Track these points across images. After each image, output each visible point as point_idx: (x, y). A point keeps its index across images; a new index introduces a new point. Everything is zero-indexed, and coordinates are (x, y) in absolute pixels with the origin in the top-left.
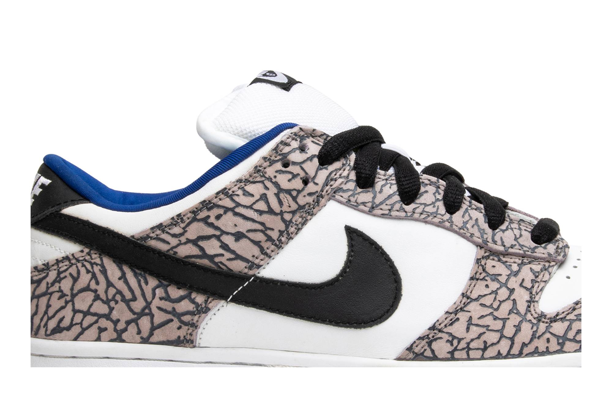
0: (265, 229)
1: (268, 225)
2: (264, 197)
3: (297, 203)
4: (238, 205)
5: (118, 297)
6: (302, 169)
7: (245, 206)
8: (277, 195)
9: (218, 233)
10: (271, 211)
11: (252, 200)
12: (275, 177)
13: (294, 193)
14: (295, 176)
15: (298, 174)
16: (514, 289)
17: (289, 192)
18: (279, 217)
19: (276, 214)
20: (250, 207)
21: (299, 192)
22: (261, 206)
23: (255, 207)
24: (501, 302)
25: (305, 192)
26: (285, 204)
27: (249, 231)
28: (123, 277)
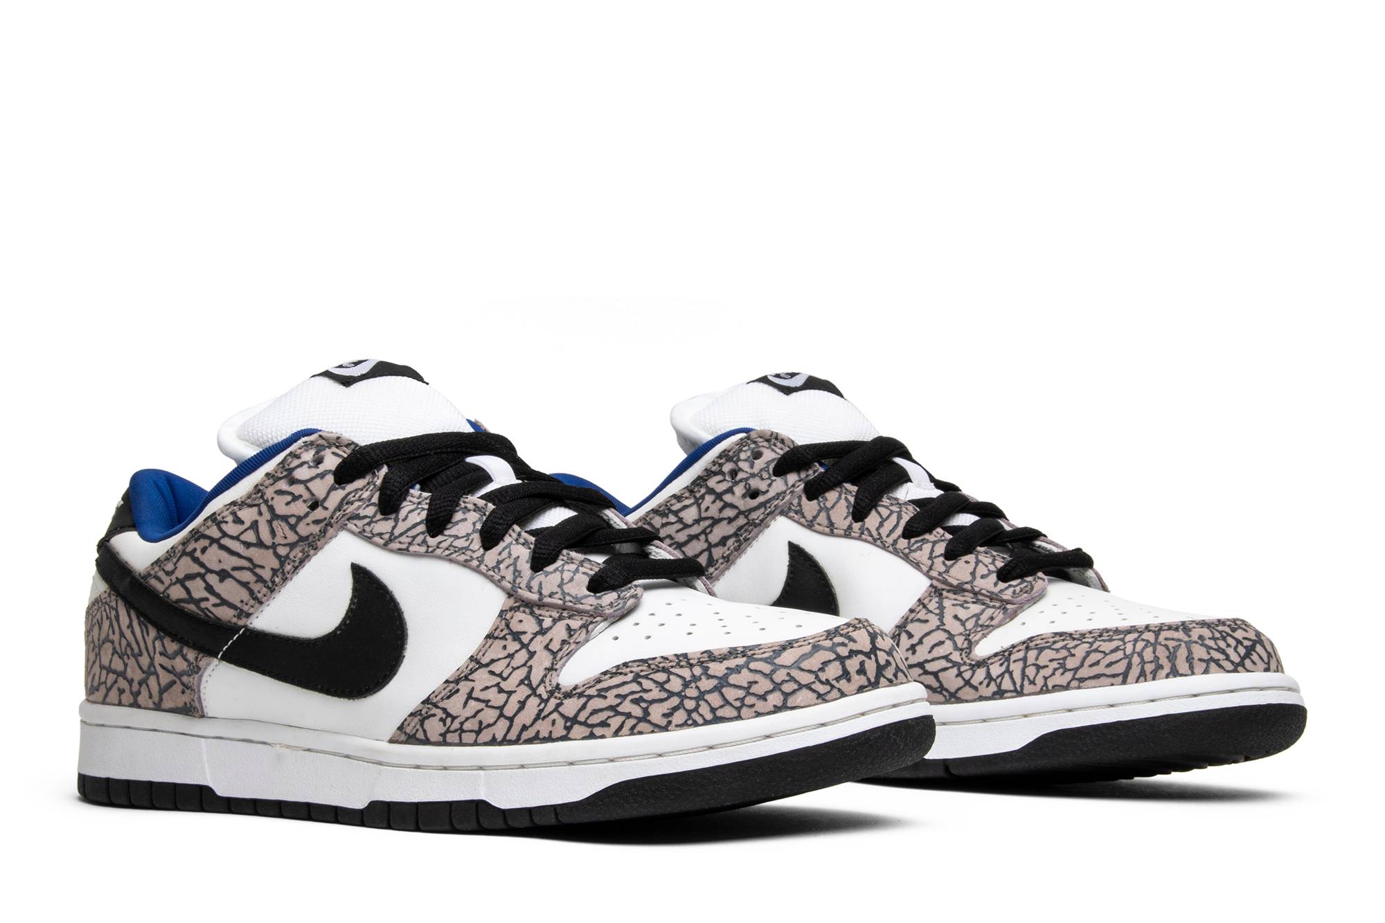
0: (253, 567)
1: (257, 561)
2: (254, 526)
3: (296, 533)
4: (225, 535)
5: (129, 652)
6: (308, 489)
7: (232, 538)
8: (270, 522)
9: (202, 571)
10: (260, 544)
11: (241, 528)
12: (273, 498)
13: (293, 521)
14: (296, 498)
15: (301, 496)
16: (535, 652)
17: (285, 518)
18: (271, 551)
19: (267, 547)
20: (237, 538)
21: (300, 519)
22: (250, 537)
23: (243, 538)
24: (514, 669)
25: (309, 519)
26: (279, 533)
27: (234, 569)
28: (130, 626)
